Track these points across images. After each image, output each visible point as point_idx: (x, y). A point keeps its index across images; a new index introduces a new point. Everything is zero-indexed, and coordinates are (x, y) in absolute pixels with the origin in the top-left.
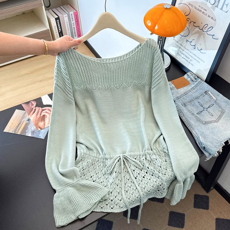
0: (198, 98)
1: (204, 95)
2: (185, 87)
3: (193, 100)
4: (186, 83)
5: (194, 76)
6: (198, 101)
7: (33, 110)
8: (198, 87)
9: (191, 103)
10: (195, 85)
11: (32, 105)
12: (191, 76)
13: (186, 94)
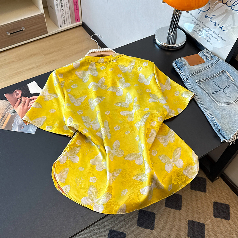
0: (214, 77)
1: (221, 75)
2: (199, 65)
3: (208, 78)
4: (201, 61)
5: (210, 54)
6: (214, 81)
7: (19, 101)
8: (214, 66)
9: (206, 82)
10: (211, 63)
11: (17, 94)
12: (207, 54)
13: (200, 71)
